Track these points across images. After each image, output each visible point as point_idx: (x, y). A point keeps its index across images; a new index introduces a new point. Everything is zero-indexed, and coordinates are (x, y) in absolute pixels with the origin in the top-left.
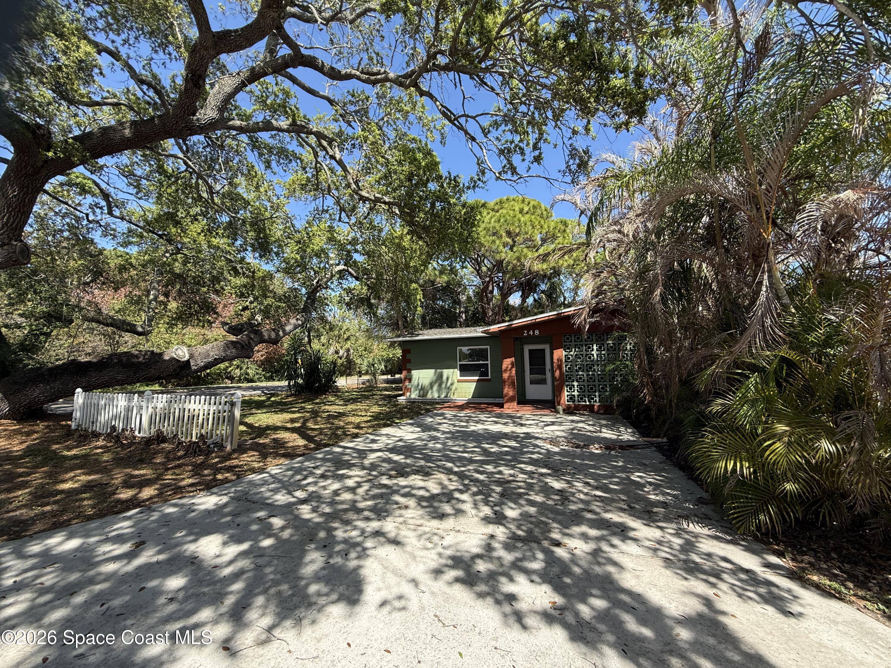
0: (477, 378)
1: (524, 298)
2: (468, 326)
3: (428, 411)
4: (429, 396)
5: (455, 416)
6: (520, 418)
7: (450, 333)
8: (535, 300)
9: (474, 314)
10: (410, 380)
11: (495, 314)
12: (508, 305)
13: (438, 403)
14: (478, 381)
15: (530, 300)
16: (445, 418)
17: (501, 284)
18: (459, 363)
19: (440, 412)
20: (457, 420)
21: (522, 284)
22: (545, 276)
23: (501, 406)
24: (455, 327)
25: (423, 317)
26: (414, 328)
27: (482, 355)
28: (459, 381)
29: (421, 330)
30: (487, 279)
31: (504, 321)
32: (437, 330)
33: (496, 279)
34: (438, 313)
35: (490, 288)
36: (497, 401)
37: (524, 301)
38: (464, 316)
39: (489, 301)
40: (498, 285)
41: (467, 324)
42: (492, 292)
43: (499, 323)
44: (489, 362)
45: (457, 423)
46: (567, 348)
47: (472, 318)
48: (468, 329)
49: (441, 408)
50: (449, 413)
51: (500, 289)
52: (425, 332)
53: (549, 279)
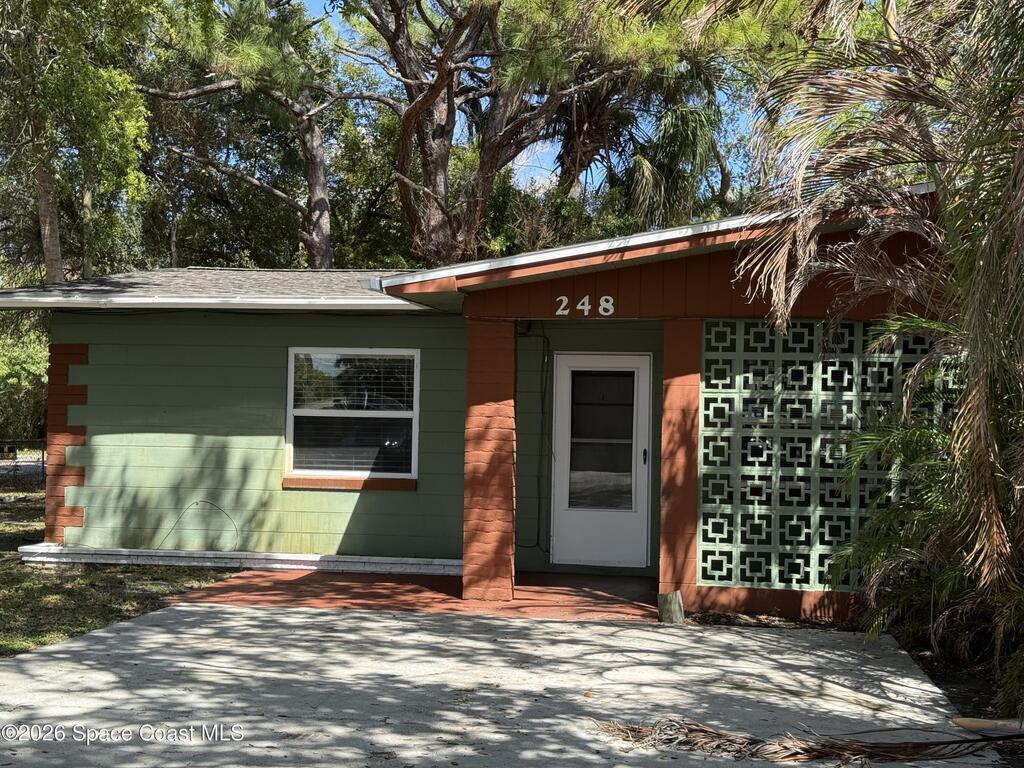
0: (365, 475)
1: (570, 165)
2: (340, 264)
3: (152, 602)
4: (165, 541)
5: (265, 625)
6: (523, 634)
7: (261, 288)
8: (612, 178)
9: (370, 216)
10: (82, 475)
11: (451, 222)
12: (507, 191)
13: (197, 572)
14: (368, 486)
15: (594, 177)
16: (222, 633)
17: (485, 103)
18: (292, 412)
19: (203, 607)
20: (276, 641)
21: (564, 109)
22: (655, 82)
23: (453, 587)
24: (289, 264)
25: (153, 217)
26: (110, 257)
27: (389, 382)
28: (288, 486)
29: (141, 266)
30: (429, 78)
31: (483, 254)
32: (211, 275)
33: (466, 80)
34: (219, 199)
35: (440, 114)
36: (439, 567)
37: (568, 177)
38: (326, 222)
39: (433, 166)
40: (474, 104)
41: (339, 256)
42: (445, 131)
43: (465, 259)
44: (414, 414)
45: (274, 653)
46: (714, 372)
47: (360, 232)
48: (339, 276)
49: (211, 593)
50: (241, 614)
51: (481, 122)
52: (158, 275)
53: (672, 97)
